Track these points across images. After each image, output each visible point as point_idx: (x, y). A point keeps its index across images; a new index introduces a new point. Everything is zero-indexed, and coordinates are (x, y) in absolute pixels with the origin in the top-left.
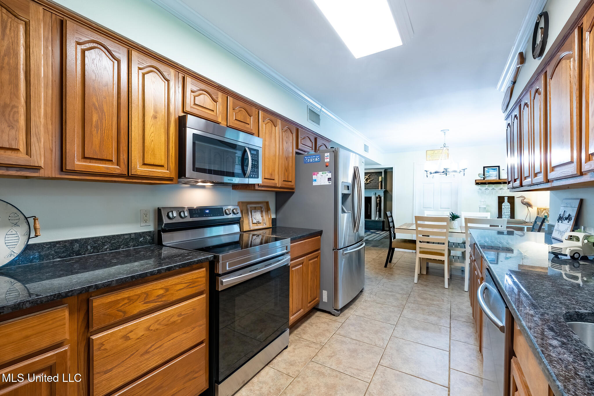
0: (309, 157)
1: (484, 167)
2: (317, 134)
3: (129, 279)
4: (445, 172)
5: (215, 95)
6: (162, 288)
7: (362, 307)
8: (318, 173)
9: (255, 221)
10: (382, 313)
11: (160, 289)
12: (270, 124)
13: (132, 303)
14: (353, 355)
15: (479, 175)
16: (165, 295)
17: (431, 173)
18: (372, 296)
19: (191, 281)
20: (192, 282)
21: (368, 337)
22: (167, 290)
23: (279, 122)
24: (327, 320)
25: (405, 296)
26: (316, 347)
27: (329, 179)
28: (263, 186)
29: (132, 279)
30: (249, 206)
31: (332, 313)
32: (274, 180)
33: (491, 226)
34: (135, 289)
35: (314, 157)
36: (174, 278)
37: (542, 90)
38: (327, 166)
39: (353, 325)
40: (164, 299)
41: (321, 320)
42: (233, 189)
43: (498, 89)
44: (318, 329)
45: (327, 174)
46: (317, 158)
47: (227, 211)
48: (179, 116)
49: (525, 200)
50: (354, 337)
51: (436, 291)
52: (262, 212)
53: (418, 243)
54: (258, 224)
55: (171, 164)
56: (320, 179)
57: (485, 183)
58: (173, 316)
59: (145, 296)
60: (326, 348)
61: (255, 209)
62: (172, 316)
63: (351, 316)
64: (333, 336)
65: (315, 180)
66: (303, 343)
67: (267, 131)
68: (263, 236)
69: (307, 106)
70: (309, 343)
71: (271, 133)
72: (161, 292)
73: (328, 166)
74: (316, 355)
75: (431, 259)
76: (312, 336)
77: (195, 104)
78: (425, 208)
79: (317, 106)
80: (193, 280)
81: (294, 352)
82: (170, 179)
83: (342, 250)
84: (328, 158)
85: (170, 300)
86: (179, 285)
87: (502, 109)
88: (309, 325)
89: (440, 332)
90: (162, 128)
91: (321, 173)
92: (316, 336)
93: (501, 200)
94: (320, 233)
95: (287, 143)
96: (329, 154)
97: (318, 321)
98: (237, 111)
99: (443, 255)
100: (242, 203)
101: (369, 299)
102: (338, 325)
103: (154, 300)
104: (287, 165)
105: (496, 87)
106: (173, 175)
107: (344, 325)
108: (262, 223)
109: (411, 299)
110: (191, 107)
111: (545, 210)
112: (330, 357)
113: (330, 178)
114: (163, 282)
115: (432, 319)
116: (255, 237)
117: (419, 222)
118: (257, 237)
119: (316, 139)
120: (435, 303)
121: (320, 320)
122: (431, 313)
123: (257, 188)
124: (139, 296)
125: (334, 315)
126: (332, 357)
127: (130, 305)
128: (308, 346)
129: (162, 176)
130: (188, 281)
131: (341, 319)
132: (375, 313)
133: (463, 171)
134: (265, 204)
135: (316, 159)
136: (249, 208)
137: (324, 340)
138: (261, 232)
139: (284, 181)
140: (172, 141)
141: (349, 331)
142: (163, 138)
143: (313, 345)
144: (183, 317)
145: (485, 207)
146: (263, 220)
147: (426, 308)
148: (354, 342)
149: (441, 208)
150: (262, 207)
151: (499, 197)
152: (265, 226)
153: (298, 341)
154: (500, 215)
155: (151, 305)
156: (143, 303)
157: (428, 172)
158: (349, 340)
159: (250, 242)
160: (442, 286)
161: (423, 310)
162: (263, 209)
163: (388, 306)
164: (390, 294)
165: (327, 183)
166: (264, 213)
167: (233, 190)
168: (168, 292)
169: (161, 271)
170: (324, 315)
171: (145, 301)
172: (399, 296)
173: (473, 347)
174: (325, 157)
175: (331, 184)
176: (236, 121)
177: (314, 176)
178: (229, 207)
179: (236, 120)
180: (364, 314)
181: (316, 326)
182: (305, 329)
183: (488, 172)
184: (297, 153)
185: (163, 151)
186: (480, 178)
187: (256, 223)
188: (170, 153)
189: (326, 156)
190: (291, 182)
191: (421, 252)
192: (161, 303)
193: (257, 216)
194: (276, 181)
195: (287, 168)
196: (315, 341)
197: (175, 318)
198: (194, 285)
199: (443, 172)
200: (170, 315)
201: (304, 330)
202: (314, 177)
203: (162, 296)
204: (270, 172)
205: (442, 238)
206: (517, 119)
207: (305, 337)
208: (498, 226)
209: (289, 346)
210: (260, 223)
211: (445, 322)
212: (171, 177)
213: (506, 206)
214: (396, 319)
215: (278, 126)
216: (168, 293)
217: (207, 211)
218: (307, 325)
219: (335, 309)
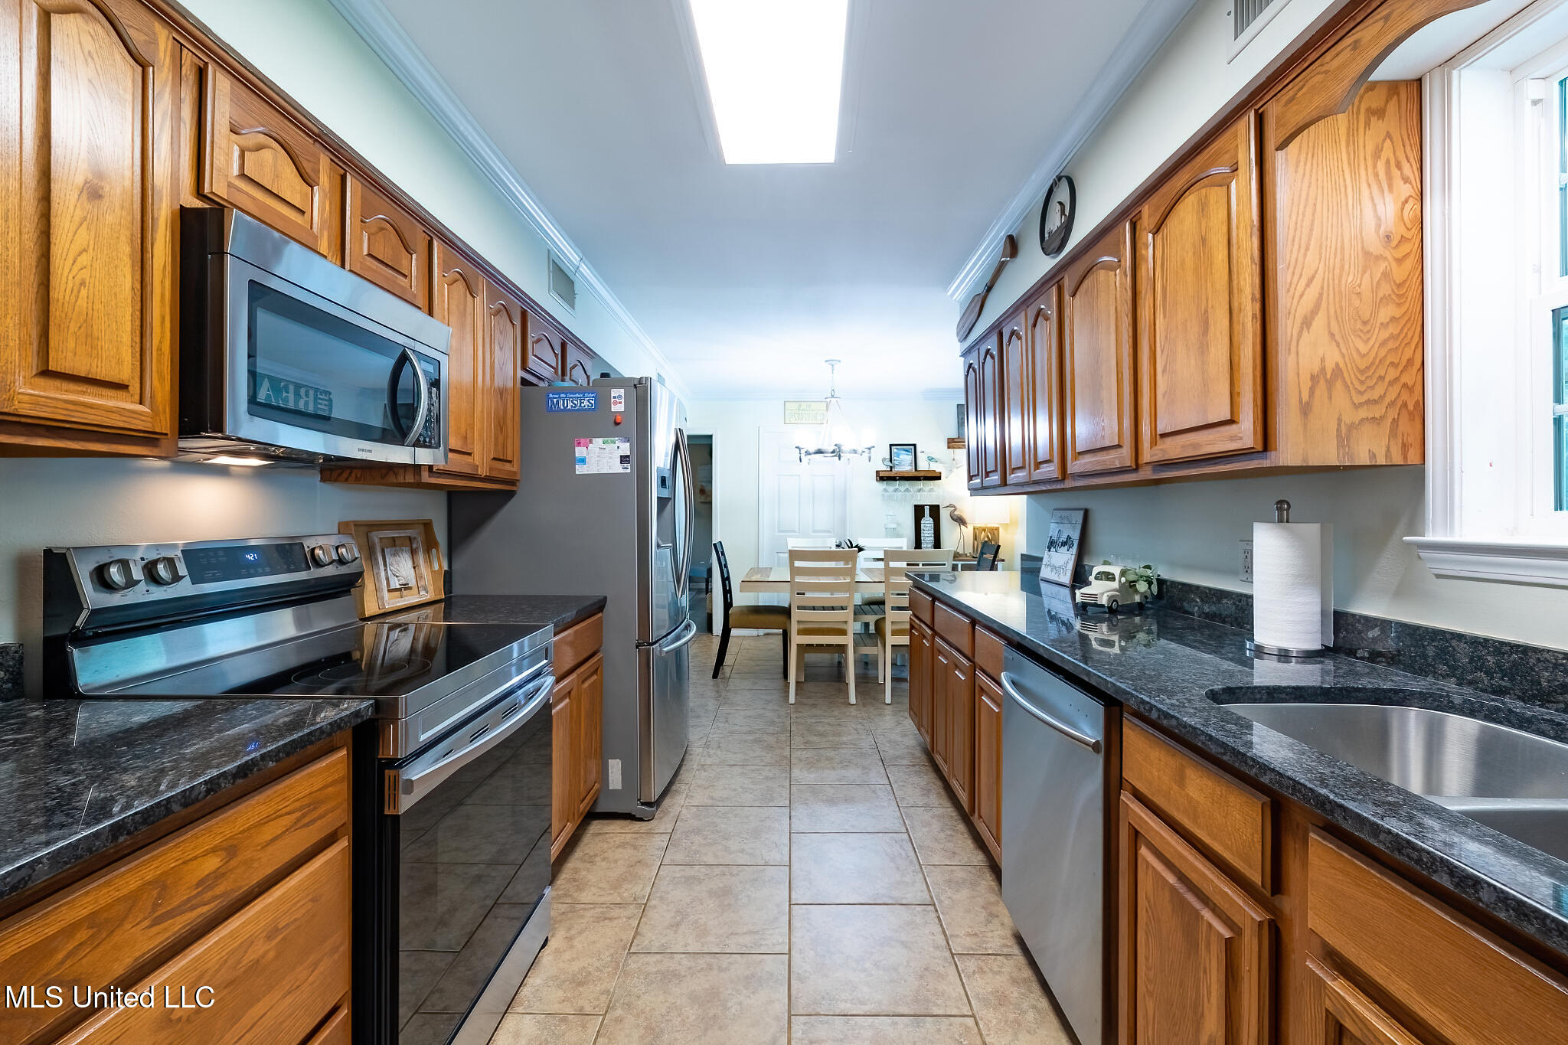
0: (562, 395)
1: (891, 445)
2: (567, 333)
3: (103, 837)
4: (837, 453)
5: (309, 161)
6: (214, 850)
7: (700, 782)
8: (591, 442)
9: (395, 583)
10: (751, 786)
11: (206, 854)
12: (460, 286)
13: (104, 935)
14: (726, 903)
15: (884, 460)
16: (223, 875)
17: (807, 453)
18: (712, 752)
19: (306, 801)
20: (309, 805)
21: (742, 851)
22: (231, 850)
23: (482, 285)
24: (630, 836)
25: (783, 737)
26: (628, 913)
27: (624, 459)
28: (442, 473)
29: (115, 838)
30: (376, 536)
31: (637, 816)
32: (470, 454)
33: (908, 565)
34: (116, 877)
35: (577, 395)
36: (253, 802)
37: (1053, 313)
38: (617, 424)
39: (697, 831)
40: (219, 890)
41: (611, 841)
42: (323, 480)
43: (949, 293)
44: (613, 865)
45: (618, 444)
46: (588, 401)
47: (318, 552)
48: (181, 206)
49: (956, 513)
50: (710, 860)
51: (836, 713)
52: (413, 553)
53: (795, 612)
54: (405, 593)
55: (156, 382)
56: (598, 456)
57: (893, 479)
58: (253, 942)
59: (155, 893)
60: (655, 907)
61: (395, 546)
62: (250, 942)
63: (684, 811)
64: (660, 873)
65: (583, 461)
66: (589, 914)
67: (453, 307)
68: (418, 628)
69: (549, 251)
70: (604, 910)
71: (463, 314)
72: (213, 863)
73: (619, 424)
74: (637, 933)
75: (812, 645)
76: (603, 889)
77: (243, 175)
78: (783, 531)
79: (570, 255)
80: (313, 795)
81: (572, 947)
82: (149, 439)
83: (657, 645)
84: (620, 403)
85: (240, 888)
86: (271, 823)
87: (958, 334)
88: (585, 861)
89: (878, 797)
90: (123, 239)
91: (600, 441)
92: (616, 886)
93: (919, 511)
94: (600, 605)
95: (501, 349)
96: (622, 391)
97: (605, 846)
98: (373, 230)
99: (843, 632)
100: (355, 525)
101: (709, 761)
102: (661, 841)
103: (189, 900)
104: (501, 413)
105: (946, 290)
106: (163, 422)
107: (675, 838)
108: (415, 590)
109: (797, 741)
110: (230, 185)
111: (984, 530)
112: (675, 926)
113: (628, 456)
114: (217, 824)
115: (852, 773)
116: (395, 634)
117: (797, 564)
118: (403, 633)
119: (564, 346)
120: (845, 739)
121: (609, 840)
122: (845, 764)
123: (426, 477)
124: (133, 898)
125: (641, 820)
126: (678, 924)
127: (98, 945)
128: (605, 919)
129: (121, 425)
130: (298, 804)
131: (662, 824)
132: (735, 790)
133: (866, 450)
134: (421, 527)
135: (586, 403)
136: (377, 540)
137: (641, 889)
138: (411, 616)
139: (494, 459)
140: (163, 295)
141: (694, 848)
142: (126, 280)
143: (616, 912)
144: (281, 936)
145: (894, 526)
146: (418, 577)
147: (832, 754)
148: (717, 870)
149: (815, 531)
150: (415, 538)
151: (916, 507)
152: (424, 597)
153: (570, 915)
154: (918, 544)
155: (178, 925)
156: (146, 923)
157: (803, 451)
158: (703, 870)
159: (382, 649)
160: (843, 700)
161: (830, 759)
162: (419, 544)
163: (757, 767)
164: (748, 738)
165: (618, 468)
166: (421, 558)
167: (322, 484)
168: (235, 860)
169: (219, 785)
170: (615, 827)
171: (156, 915)
172: (771, 739)
173: (939, 811)
174: (612, 400)
175: (629, 471)
176: (369, 259)
177: (577, 449)
178: (322, 541)
179: (370, 255)
180: (712, 798)
181: (604, 859)
182: (577, 876)
183: (898, 456)
184: (524, 382)
185: (128, 327)
186: (884, 468)
187: (400, 590)
188: (156, 342)
189: (614, 397)
190: (510, 462)
191: (801, 632)
192: (213, 905)
193: (402, 568)
194: (477, 458)
195: (502, 422)
196: (618, 900)
197: (260, 948)
198: (315, 815)
199: (833, 452)
200: (242, 943)
201: (575, 880)
202: (580, 452)
203: (217, 876)
204: (463, 431)
205: (841, 596)
206: (992, 357)
207: (586, 896)
208: (918, 565)
209: (552, 936)
210: (410, 588)
211: (876, 776)
212: (157, 430)
213: (927, 523)
214: (785, 793)
215: (480, 294)
216: (233, 863)
217: (250, 557)
218: (579, 865)
219: (643, 804)
